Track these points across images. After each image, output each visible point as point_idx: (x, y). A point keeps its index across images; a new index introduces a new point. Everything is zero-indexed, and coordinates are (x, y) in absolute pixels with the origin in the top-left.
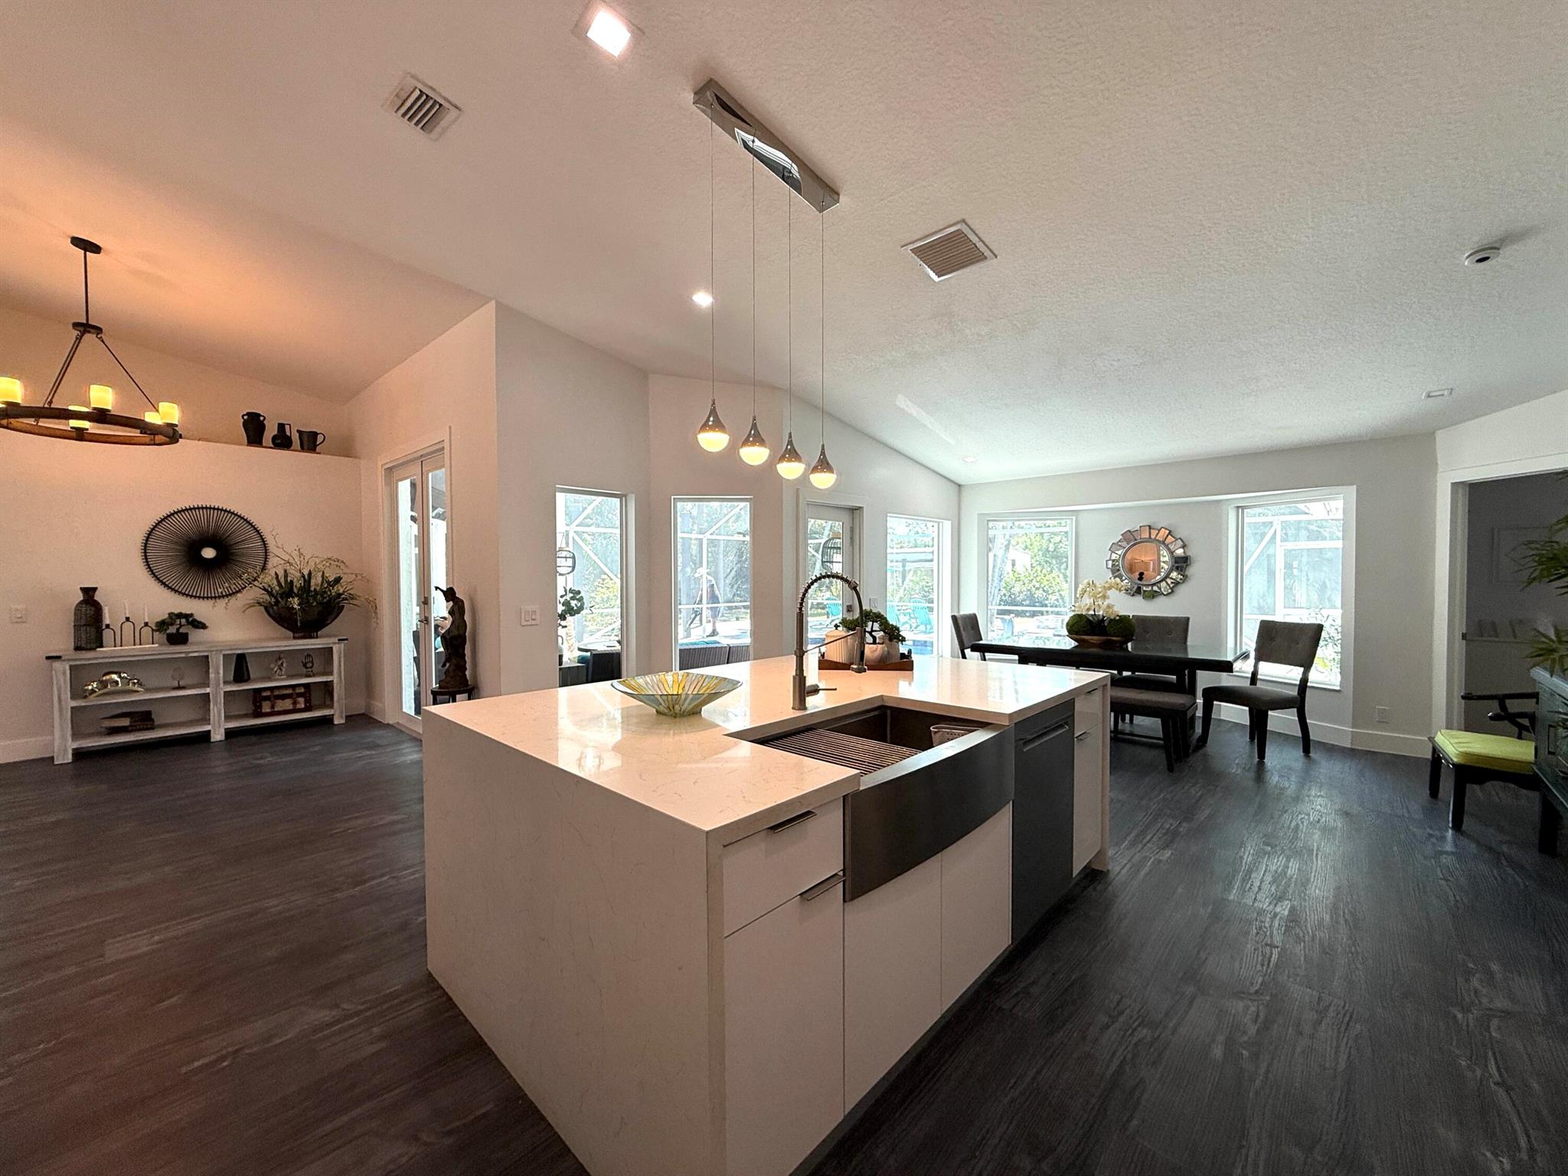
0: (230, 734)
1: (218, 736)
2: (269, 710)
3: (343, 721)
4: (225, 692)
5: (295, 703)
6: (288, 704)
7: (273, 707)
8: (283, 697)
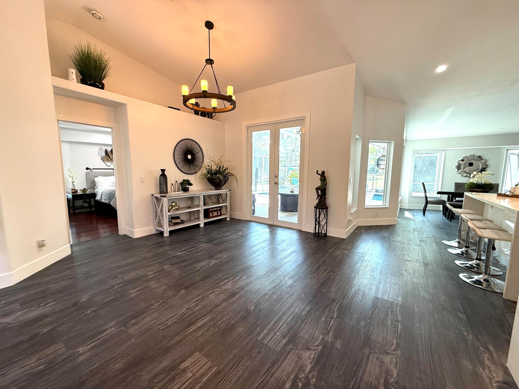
0: (205, 224)
1: (202, 225)
2: (212, 216)
3: (229, 220)
4: (204, 209)
5: (218, 213)
6: (215, 214)
7: (213, 214)
8: (215, 211)
